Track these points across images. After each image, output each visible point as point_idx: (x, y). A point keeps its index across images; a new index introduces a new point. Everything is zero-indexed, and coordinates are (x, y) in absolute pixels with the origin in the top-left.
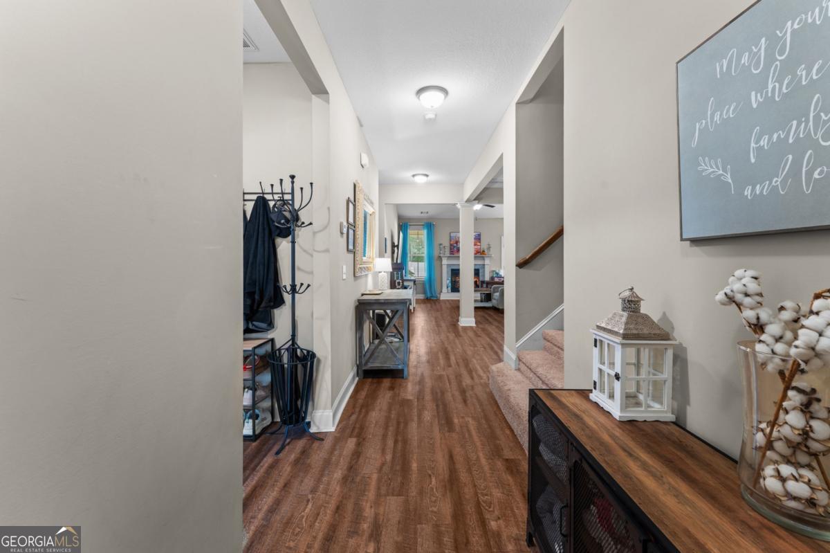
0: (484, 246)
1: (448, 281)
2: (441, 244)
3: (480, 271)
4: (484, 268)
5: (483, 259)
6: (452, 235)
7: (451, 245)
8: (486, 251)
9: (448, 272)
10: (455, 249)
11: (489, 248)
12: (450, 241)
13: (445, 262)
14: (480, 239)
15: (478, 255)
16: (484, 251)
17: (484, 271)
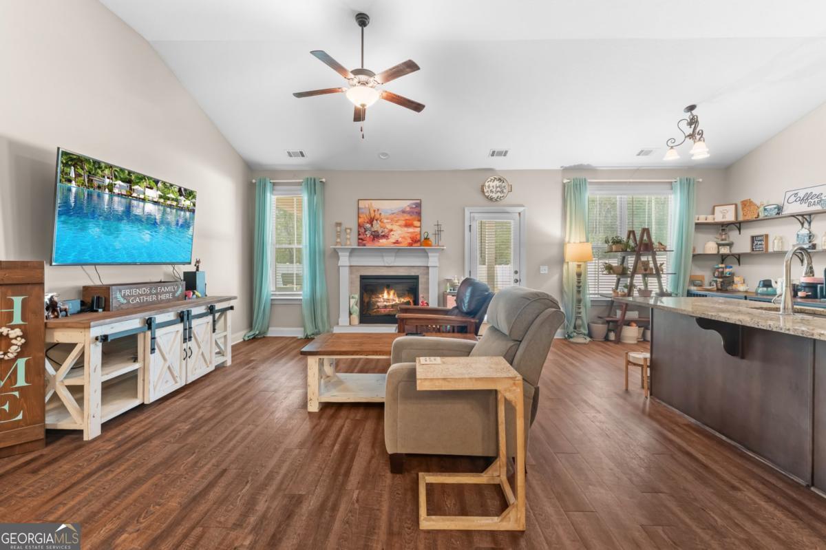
0: (427, 226)
1: (353, 301)
2: (339, 224)
3: (421, 280)
4: (428, 273)
5: (425, 254)
6: (362, 204)
7: (360, 226)
8: (432, 238)
9: (351, 283)
10: (368, 233)
11: (438, 232)
12: (359, 217)
13: (344, 260)
14: (419, 214)
15: (416, 246)
16: (427, 239)
17: (427, 282)
